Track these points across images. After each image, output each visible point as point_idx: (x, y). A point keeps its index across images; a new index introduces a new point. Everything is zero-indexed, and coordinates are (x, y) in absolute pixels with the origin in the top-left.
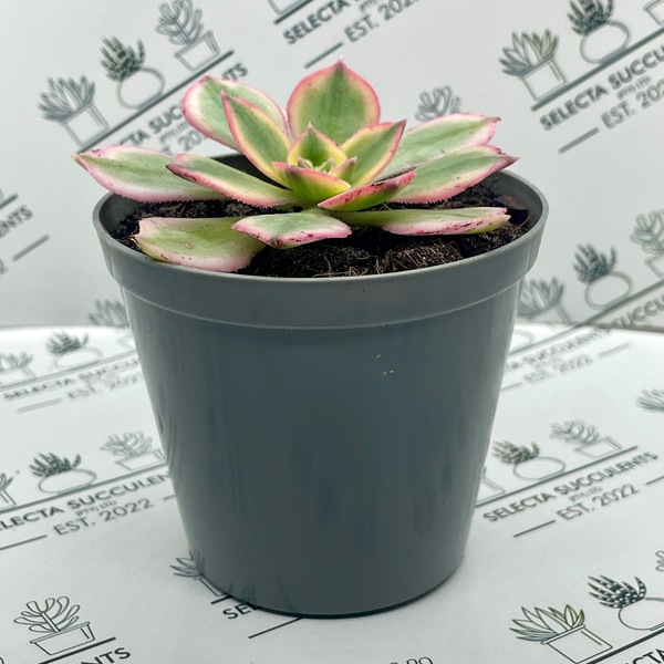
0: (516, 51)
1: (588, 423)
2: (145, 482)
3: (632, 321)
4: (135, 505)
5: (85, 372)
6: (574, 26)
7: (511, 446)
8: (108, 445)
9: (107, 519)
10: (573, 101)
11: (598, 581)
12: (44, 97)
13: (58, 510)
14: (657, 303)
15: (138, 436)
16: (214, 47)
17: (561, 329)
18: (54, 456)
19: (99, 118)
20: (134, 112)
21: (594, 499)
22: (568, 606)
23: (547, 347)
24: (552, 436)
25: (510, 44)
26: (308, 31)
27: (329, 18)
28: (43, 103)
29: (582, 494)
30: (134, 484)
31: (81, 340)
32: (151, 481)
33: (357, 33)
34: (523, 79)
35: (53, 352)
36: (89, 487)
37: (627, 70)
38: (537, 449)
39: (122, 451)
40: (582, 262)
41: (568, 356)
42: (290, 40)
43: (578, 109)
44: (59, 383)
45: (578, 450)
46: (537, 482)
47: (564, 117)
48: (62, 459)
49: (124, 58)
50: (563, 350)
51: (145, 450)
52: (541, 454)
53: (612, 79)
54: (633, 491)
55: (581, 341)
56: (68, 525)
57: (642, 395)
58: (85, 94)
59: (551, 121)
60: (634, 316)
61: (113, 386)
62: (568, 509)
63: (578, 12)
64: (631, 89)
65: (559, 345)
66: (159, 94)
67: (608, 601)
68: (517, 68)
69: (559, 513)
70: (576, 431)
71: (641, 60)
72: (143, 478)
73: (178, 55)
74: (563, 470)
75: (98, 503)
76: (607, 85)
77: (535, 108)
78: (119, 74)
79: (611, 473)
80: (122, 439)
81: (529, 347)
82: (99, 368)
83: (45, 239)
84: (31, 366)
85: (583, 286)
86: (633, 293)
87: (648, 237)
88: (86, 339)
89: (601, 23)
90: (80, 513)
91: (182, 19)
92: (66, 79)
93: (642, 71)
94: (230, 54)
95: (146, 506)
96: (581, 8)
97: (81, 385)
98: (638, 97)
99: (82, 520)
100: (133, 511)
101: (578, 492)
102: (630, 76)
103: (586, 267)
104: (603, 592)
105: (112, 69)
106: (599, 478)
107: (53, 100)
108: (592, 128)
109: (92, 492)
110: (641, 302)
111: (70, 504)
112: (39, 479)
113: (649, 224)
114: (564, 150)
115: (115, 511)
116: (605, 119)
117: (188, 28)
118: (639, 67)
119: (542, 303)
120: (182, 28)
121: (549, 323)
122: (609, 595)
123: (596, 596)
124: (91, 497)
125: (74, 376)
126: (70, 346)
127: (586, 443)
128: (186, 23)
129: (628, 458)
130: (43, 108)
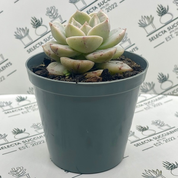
0: (142, 21)
1: (162, 120)
2: (43, 136)
3: (173, 93)
4: (40, 142)
5: (26, 106)
6: (158, 14)
7: (141, 127)
8: (33, 126)
9: (33, 146)
10: (158, 34)
11: (165, 163)
13: (20, 143)
16: (61, 19)
17: (154, 95)
18: (18, 129)
19: (30, 38)
20: (40, 37)
21: (164, 141)
22: (157, 169)
23: (150, 100)
24: (152, 124)
25: (141, 19)
27: (92, 12)
28: (15, 34)
30: (40, 136)
31: (25, 98)
34: (144, 28)
35: (18, 101)
36: (28, 137)
37: (172, 26)
38: (148, 128)
39: (36, 128)
40: (160, 78)
41: (156, 103)
43: (159, 36)
44: (19, 110)
45: (159, 128)
46: (148, 136)
47: (155, 38)
48: (21, 130)
49: (37, 23)
50: (154, 101)
52: (149, 129)
53: (168, 28)
54: (174, 139)
55: (159, 99)
56: (22, 147)
57: (176, 113)
58: (27, 32)
59: (152, 39)
61: (34, 110)
62: (157, 143)
63: (159, 10)
64: (173, 31)
66: (46, 32)
67: (168, 168)
68: (143, 25)
69: (154, 144)
70: (158, 123)
71: (176, 23)
73: (51, 21)
74: (155, 133)
75: (30, 141)
76: (167, 30)
77: (147, 36)
78: (36, 27)
79: (168, 134)
80: (36, 124)
81: (145, 100)
82: (30, 105)
83: (15, 71)
84: (11, 105)
85: (160, 84)
86: (173, 86)
87: (177, 71)
89: (165, 13)
90: (25, 144)
91: (52, 12)
92: (21, 28)
94: (66, 21)
97: (25, 110)
98: (175, 33)
99: (26, 146)
101: (159, 139)
102: (173, 28)
104: (166, 166)
105: (33, 25)
106: (165, 135)
107: (18, 33)
108: (163, 41)
109: (29, 139)
110: (175, 88)
111: (23, 142)
112: (15, 135)
114: (155, 47)
115: (35, 144)
116: (166, 39)
118: (175, 25)
119: (149, 88)
120: (52, 14)
121: (150, 94)
122: (168, 166)
123: (165, 167)
125: (23, 108)
126: (22, 99)
127: (161, 126)
128: (54, 13)
129: (173, 130)
130: (15, 36)
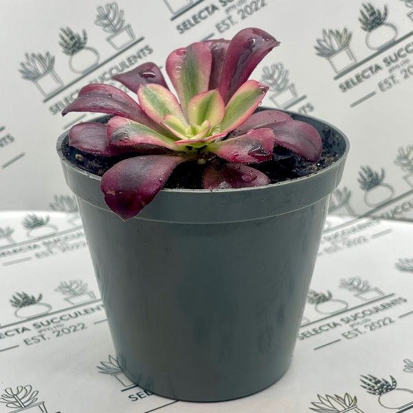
0: (325, 41)
1: (363, 279)
2: (83, 312)
3: (393, 215)
4: (75, 327)
5: (47, 240)
6: (363, 26)
7: (314, 292)
8: (59, 287)
9: (58, 335)
10: (360, 74)
11: (367, 378)
12: (22, 64)
13: (27, 329)
14: (410, 204)
15: (79, 282)
16: (132, 35)
17: (348, 219)
18: (25, 294)
19: (57, 79)
20: (79, 75)
21: (365, 326)
22: (346, 394)
23: (339, 231)
24: (340, 287)
25: (321, 37)
26: (192, 25)
27: (206, 17)
28: (22, 69)
29: (358, 323)
30: (75, 314)
31: (45, 219)
32: (86, 311)
33: (223, 27)
34: (329, 60)
35: (27, 227)
36: (46, 314)
37: (395, 55)
38: (330, 295)
39: (69, 292)
40: (363, 177)
41: (352, 237)
42: (180, 31)
43: (363, 79)
44: (30, 247)
45: (356, 296)
46: (329, 315)
47: (354, 84)
48: (30, 296)
49: (74, 41)
50: (349, 232)
51: (83, 292)
52: (334, 297)
53: (385, 60)
54: (391, 321)
55: (361, 227)
56: (33, 339)
57: (398, 262)
58: (49, 63)
59: (346, 87)
60: (395, 212)
61: (64, 250)
62: (349, 332)
63: (365, 17)
64: (397, 67)
65: (347, 230)
66: (96, 64)
67: (372, 390)
68: (325, 52)
69: (343, 335)
70: (356, 283)
71: (404, 49)
72: (81, 309)
73: (108, 39)
74: (346, 308)
75: (52, 325)
76: (382, 64)
77: (336, 78)
78: (72, 49)
79: (377, 310)
80: (68, 284)
81: (328, 230)
82: (56, 238)
83: (22, 155)
84: (13, 236)
85: (363, 192)
86: (394, 197)
87: (405, 162)
88: (48, 219)
89: (379, 24)
90: (40, 331)
91: (111, 16)
92: (36, 53)
93: (404, 56)
94: (142, 39)
95: (83, 328)
96: (367, 14)
97: (43, 249)
98: (401, 72)
99: (42, 336)
100: (75, 330)
101: (356, 322)
102: (397, 58)
103: (365, 180)
104: (369, 385)
105: (66, 47)
106: (369, 313)
107: (28, 67)
108: (372, 92)
109: (49, 318)
110: (399, 203)
111: (34, 325)
112: (15, 309)
113: (406, 153)
114: (353, 105)
115: (63, 331)
116: (380, 86)
117: (115, 22)
118: (403, 53)
119: (337, 203)
120: (111, 22)
121: (340, 215)
122: (374, 387)
123: (365, 387)
124: (48, 322)
125: (39, 243)
126: (37, 223)
127: (362, 291)
128: (114, 18)
129: (388, 301)
130: (22, 72)
